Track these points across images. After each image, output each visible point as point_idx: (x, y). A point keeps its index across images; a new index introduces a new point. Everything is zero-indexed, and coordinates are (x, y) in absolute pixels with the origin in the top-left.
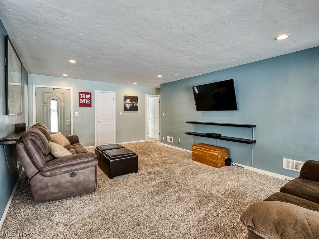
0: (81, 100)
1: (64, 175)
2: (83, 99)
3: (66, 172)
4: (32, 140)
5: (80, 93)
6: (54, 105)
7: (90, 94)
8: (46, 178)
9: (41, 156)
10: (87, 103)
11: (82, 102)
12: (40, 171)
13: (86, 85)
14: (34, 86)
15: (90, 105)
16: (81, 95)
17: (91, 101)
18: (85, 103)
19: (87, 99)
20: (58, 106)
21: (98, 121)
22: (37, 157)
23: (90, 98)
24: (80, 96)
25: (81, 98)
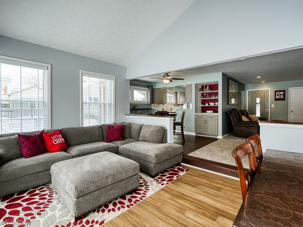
0: (276, 96)
1: (244, 127)
2: (278, 95)
3: (245, 126)
4: (233, 113)
5: (276, 91)
6: (258, 100)
7: (284, 91)
8: (237, 127)
9: (236, 119)
10: (281, 98)
11: (277, 97)
12: (236, 124)
13: (280, 86)
14: (248, 91)
15: (284, 99)
16: (277, 92)
17: (284, 96)
18: (279, 98)
19: (281, 95)
20: (260, 101)
21: (291, 111)
22: (235, 119)
23: (284, 94)
24: (275, 93)
25: (277, 94)
